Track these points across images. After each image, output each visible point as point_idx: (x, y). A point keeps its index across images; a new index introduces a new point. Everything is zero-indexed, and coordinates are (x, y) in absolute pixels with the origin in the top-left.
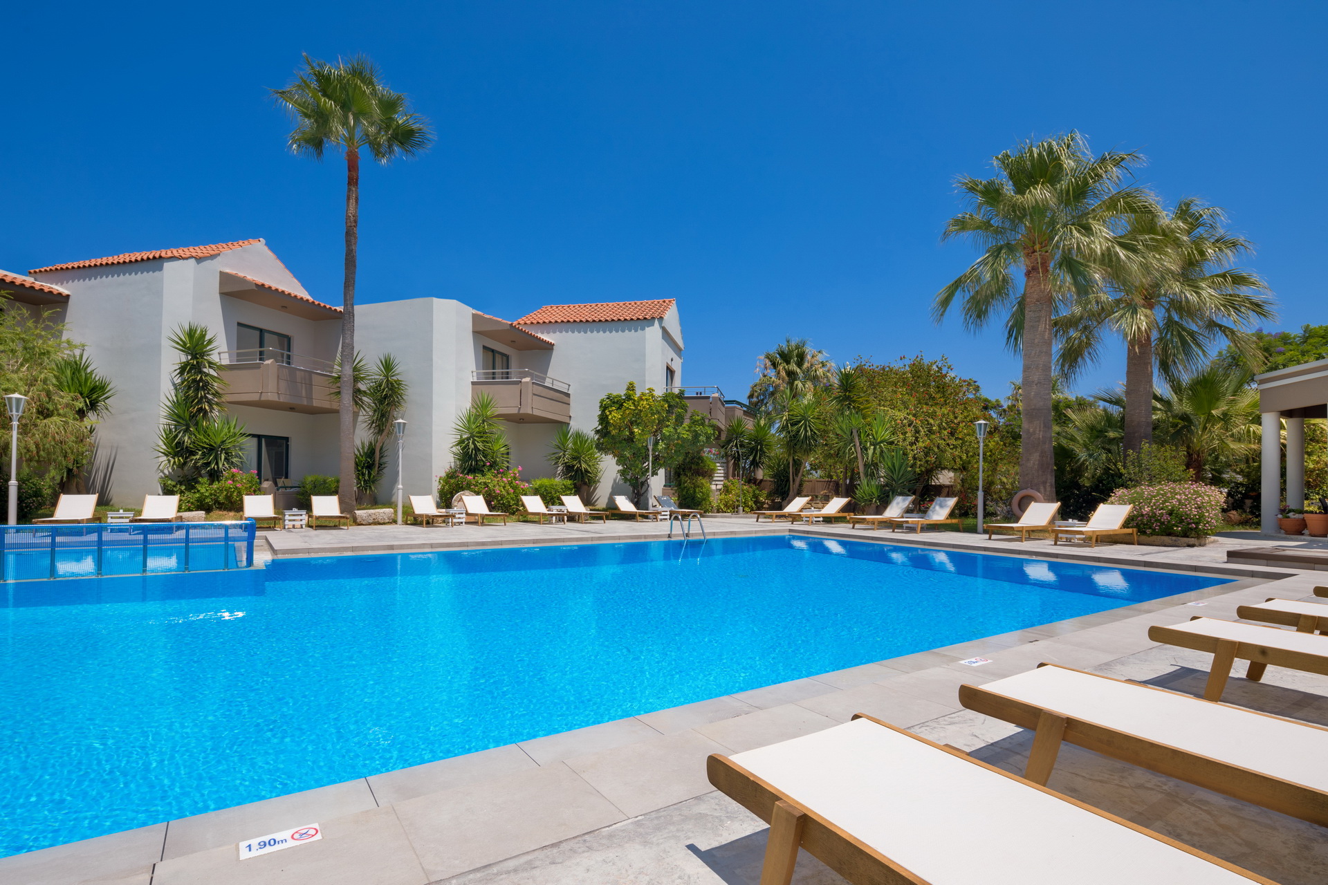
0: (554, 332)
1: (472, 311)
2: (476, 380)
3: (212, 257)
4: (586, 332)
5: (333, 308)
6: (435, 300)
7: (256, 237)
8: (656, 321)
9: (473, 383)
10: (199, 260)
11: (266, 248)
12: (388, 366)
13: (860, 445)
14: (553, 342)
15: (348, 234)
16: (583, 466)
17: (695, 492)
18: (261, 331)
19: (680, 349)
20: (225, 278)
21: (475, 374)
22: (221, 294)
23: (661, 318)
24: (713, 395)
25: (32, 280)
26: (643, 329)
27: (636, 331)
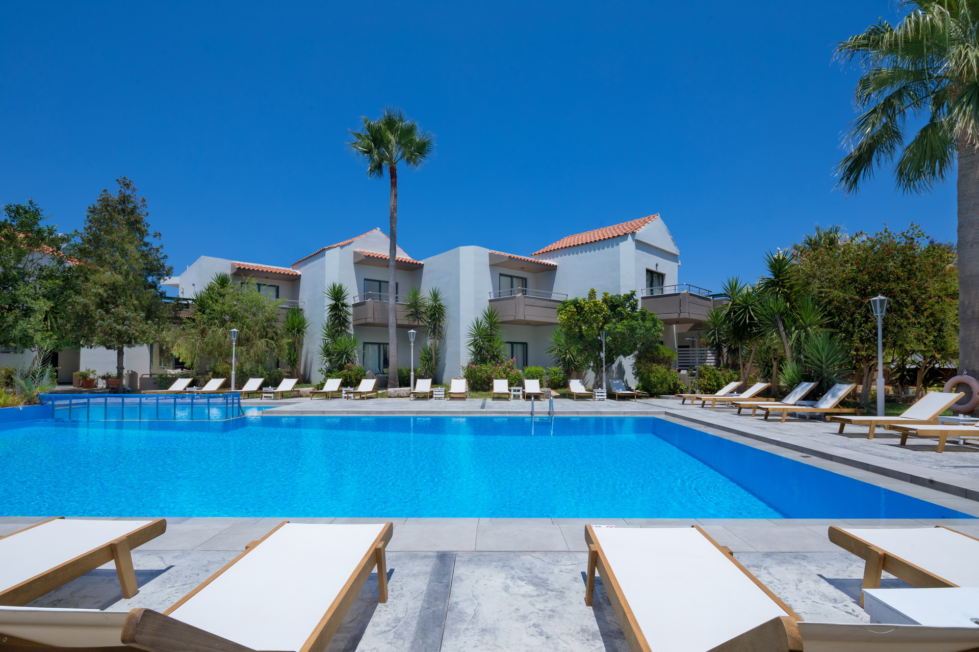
0: (557, 257)
1: (488, 251)
2: (492, 298)
3: (349, 244)
4: (577, 254)
5: (419, 262)
6: (461, 248)
7: (375, 228)
8: (630, 236)
9: (490, 301)
10: (342, 247)
11: (381, 233)
12: (435, 296)
13: (785, 330)
14: (555, 264)
15: (392, 217)
16: (568, 356)
17: (649, 377)
18: (380, 282)
19: (676, 256)
20: (356, 254)
21: (492, 294)
22: (354, 263)
23: (633, 233)
24: (682, 292)
25: (291, 269)
26: (618, 245)
27: (612, 247)
